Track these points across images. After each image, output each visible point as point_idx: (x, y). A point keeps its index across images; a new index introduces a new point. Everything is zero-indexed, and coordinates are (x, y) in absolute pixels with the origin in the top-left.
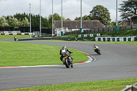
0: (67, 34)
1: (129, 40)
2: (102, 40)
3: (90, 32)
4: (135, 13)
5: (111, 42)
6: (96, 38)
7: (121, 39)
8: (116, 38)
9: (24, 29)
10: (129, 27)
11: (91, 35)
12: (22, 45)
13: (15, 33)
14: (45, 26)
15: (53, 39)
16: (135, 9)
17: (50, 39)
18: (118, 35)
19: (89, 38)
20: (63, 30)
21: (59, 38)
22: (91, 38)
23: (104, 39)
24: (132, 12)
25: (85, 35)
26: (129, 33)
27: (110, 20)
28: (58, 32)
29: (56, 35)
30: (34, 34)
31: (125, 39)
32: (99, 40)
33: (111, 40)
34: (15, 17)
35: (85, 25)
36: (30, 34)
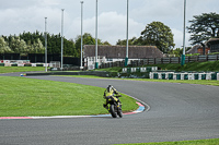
0: (103, 66)
1: (204, 78)
2: (160, 77)
3: (142, 64)
4: (213, 36)
5: (175, 81)
6: (151, 74)
7: (191, 76)
8: (182, 75)
9: (36, 57)
10: (203, 57)
11: (143, 69)
12: (32, 82)
13: (21, 63)
14: (69, 53)
15: (81, 74)
16: (214, 29)
17: (76, 74)
18: (186, 69)
19: (139, 74)
20: (98, 61)
21: (91, 73)
22: (143, 74)
23: (163, 76)
24: (209, 33)
25: (133, 69)
26: (203, 66)
27: (173, 45)
28: (90, 63)
29: (87, 68)
30: (51, 65)
31: (196, 77)
32: (156, 77)
33: (174, 77)
34: (22, 37)
35: (134, 53)
36: (46, 65)
